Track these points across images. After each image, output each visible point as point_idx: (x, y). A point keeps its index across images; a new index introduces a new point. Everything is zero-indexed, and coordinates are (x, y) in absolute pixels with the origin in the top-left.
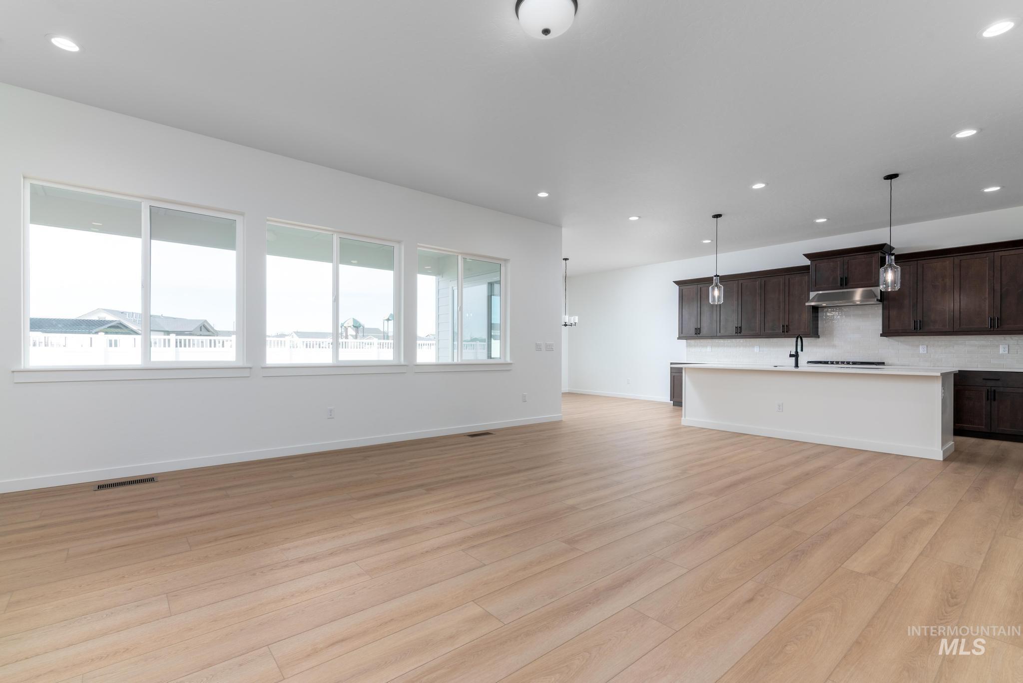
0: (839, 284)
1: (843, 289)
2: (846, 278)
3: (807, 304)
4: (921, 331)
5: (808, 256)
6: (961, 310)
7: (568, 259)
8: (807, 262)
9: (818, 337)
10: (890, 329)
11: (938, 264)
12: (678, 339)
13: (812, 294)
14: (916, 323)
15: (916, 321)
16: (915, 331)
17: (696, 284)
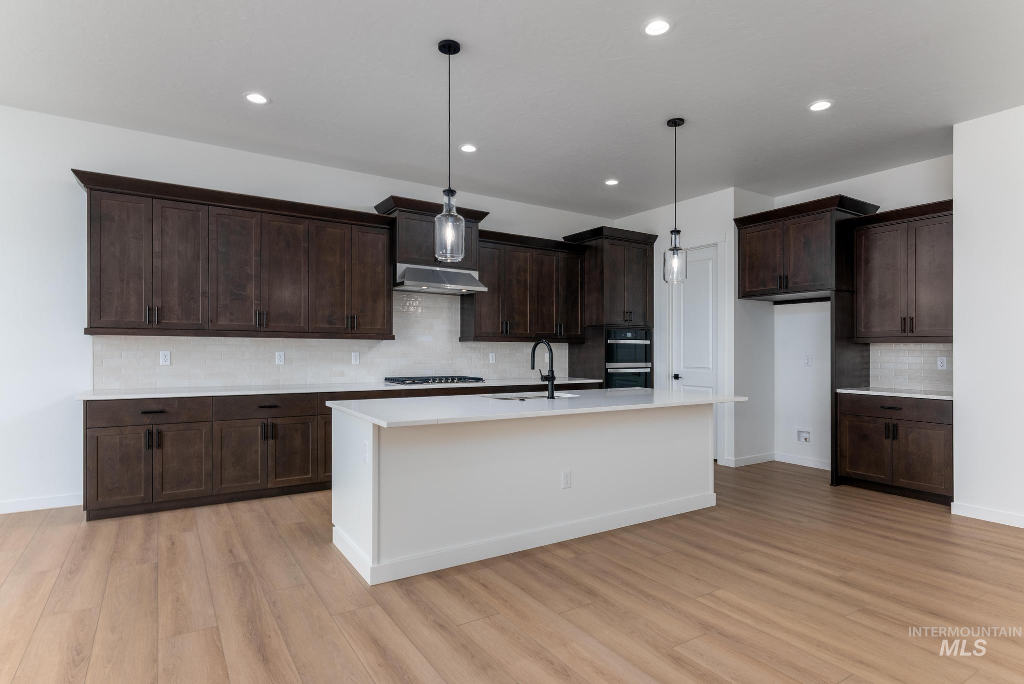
10: (482, 330)
11: (520, 254)
17: (149, 197)
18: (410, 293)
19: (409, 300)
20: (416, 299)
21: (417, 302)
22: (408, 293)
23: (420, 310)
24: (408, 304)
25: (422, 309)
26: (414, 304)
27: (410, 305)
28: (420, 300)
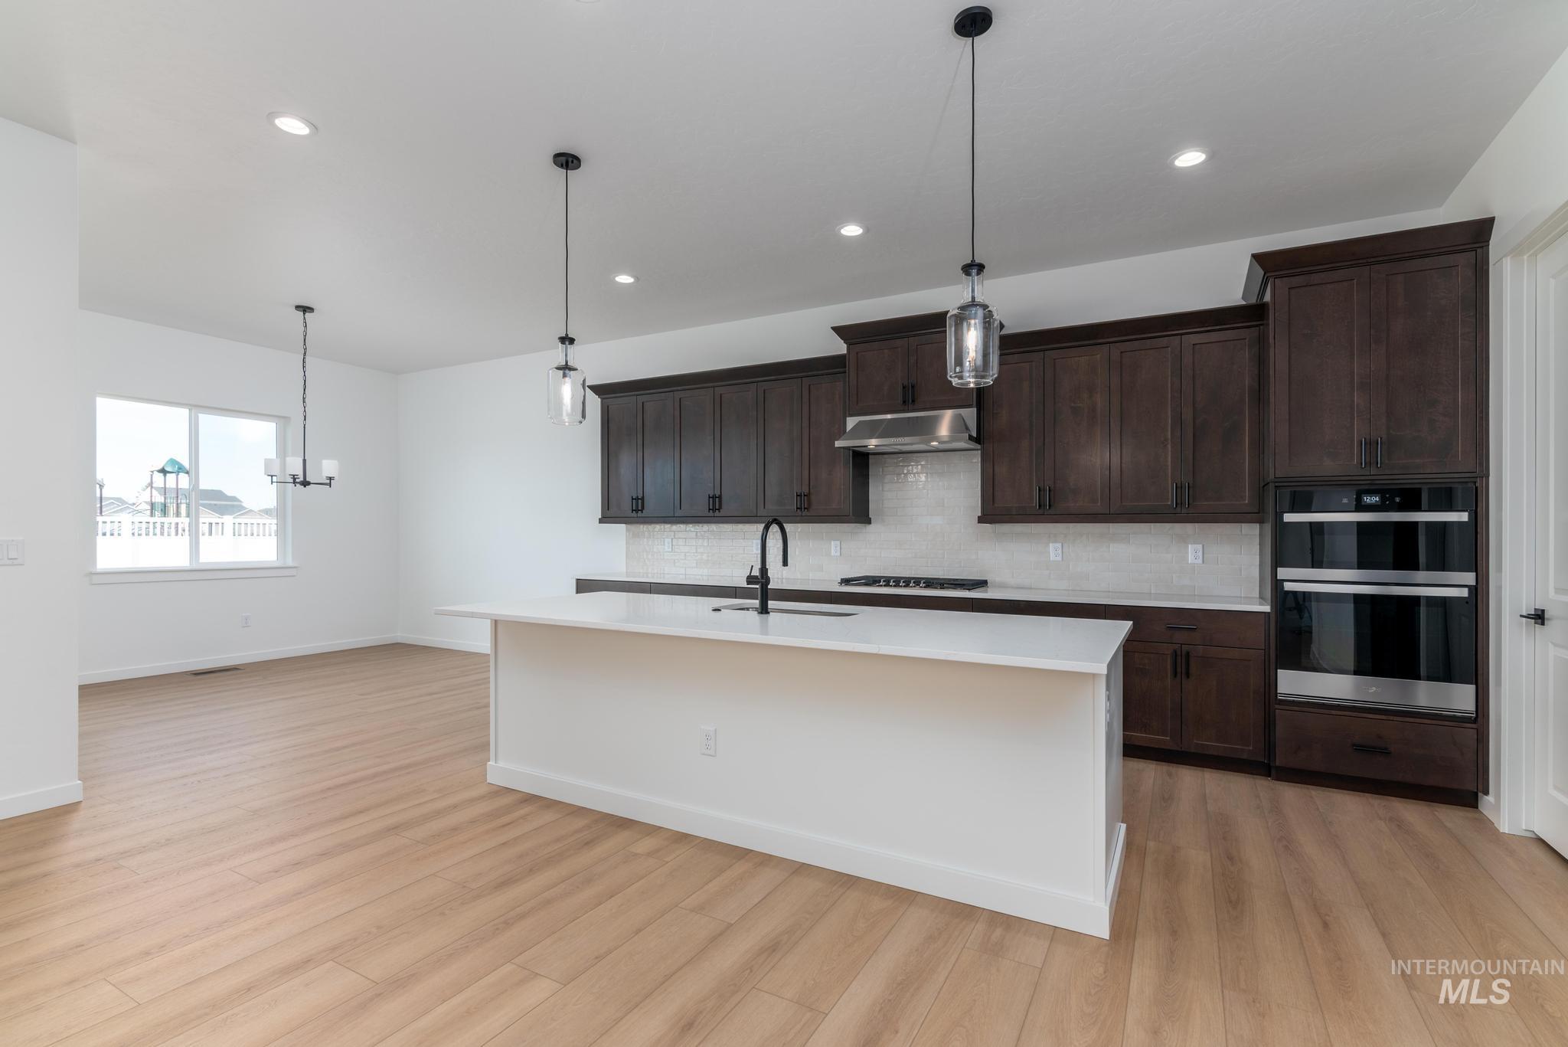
0: (900, 400)
1: (908, 411)
2: (913, 387)
3: (838, 444)
4: (1050, 512)
5: (841, 331)
6: (1123, 465)
7: (311, 310)
8: (840, 348)
9: (868, 521)
10: (996, 505)
11: (1080, 360)
12: (601, 521)
13: (851, 422)
14: (1042, 493)
15: (1042, 488)
16: (1041, 511)
17: (634, 395)
18: (909, 455)
19: (906, 466)
20: (917, 462)
21: (919, 467)
22: (905, 455)
23: (923, 479)
24: (905, 472)
25: (926, 477)
26: (915, 471)
27: (909, 473)
28: (922, 463)
